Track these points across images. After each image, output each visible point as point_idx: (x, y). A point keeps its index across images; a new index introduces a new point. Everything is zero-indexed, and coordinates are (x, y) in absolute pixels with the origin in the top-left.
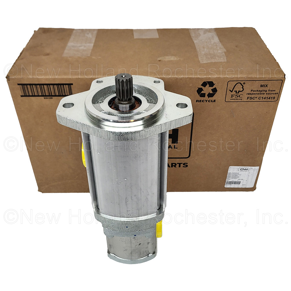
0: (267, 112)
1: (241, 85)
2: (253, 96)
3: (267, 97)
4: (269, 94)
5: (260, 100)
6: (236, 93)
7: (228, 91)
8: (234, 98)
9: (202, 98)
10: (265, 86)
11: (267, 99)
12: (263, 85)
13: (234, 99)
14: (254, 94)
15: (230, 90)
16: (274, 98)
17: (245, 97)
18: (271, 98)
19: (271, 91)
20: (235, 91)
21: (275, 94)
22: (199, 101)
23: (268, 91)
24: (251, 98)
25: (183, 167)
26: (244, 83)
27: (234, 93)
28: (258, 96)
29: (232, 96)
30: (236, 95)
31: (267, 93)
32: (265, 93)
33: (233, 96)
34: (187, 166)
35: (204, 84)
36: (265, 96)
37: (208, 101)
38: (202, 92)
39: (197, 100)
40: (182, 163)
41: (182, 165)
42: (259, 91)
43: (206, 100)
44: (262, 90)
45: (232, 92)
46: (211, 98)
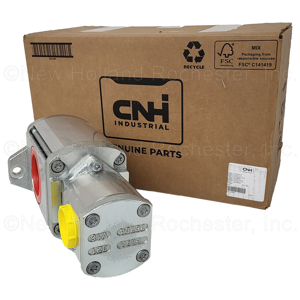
0: (264, 85)
1: (230, 46)
2: (245, 61)
3: (262, 64)
4: (263, 59)
5: (254, 68)
6: (226, 57)
7: (217, 55)
8: (223, 63)
9: (190, 64)
10: (258, 48)
11: (262, 66)
12: (255, 47)
13: (224, 66)
14: (246, 59)
15: (218, 53)
16: (271, 65)
17: (235, 62)
18: (267, 65)
19: (266, 55)
20: (224, 55)
21: (271, 59)
22: (187, 67)
23: (261, 54)
24: (243, 65)
25: (177, 157)
26: (233, 44)
27: (223, 57)
28: (251, 62)
29: (221, 61)
30: (226, 60)
31: (261, 57)
32: (259, 58)
33: (223, 61)
34: (181, 156)
35: (190, 45)
36: (259, 61)
37: (196, 66)
38: (189, 55)
39: (184, 66)
40: (175, 152)
41: (175, 154)
42: (252, 55)
43: (194, 66)
44: (254, 53)
45: (220, 55)
46: (198, 64)
